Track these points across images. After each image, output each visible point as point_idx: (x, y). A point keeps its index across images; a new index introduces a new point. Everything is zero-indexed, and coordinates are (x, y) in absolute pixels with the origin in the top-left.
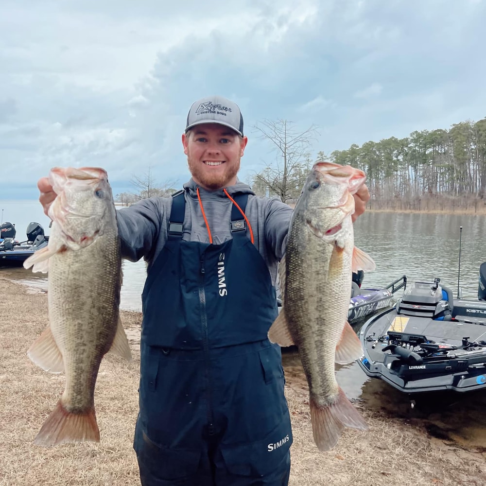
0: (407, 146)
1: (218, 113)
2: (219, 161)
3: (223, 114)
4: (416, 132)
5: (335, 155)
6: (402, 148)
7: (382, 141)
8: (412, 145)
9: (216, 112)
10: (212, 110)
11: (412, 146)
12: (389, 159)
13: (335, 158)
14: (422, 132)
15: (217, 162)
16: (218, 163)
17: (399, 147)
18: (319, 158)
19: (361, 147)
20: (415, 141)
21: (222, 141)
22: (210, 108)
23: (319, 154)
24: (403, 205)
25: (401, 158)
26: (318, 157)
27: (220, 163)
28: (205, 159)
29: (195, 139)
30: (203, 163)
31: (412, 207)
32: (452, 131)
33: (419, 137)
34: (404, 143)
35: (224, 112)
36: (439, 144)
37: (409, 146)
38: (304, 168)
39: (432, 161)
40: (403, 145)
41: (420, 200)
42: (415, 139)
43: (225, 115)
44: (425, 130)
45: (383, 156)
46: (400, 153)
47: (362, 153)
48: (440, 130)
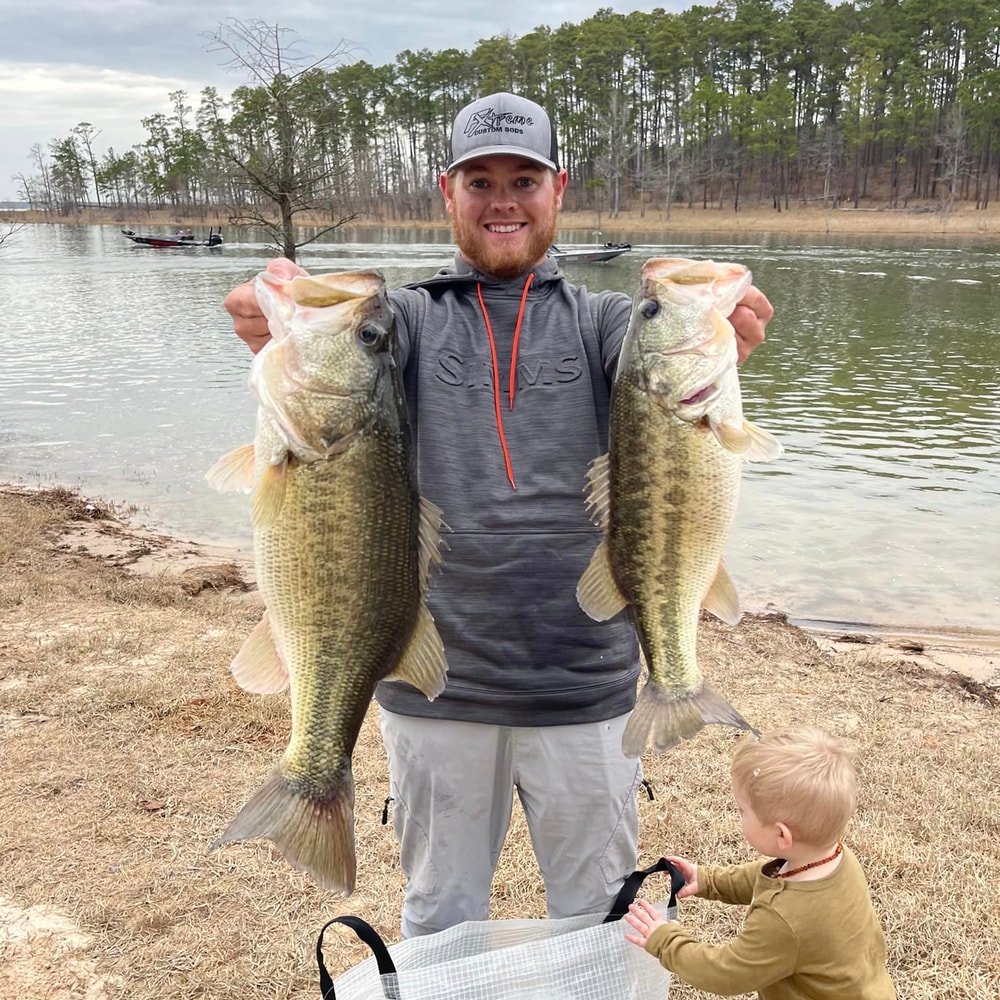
0: (391, 84)
1: (507, 129)
2: (515, 224)
3: (516, 131)
4: (408, 52)
5: (241, 97)
6: (383, 86)
7: (341, 70)
8: (401, 80)
9: (503, 129)
10: (495, 125)
11: (403, 83)
12: (358, 110)
13: (242, 104)
14: (421, 54)
15: (511, 224)
16: (514, 228)
17: (375, 84)
18: (206, 104)
19: (296, 80)
20: (407, 72)
21: (519, 184)
22: (490, 122)
23: (204, 93)
24: (397, 212)
25: (381, 108)
26: (204, 101)
27: (518, 226)
28: (488, 221)
29: (468, 181)
30: (484, 229)
31: (414, 216)
32: (477, 54)
33: (415, 64)
34: (385, 75)
35: (518, 126)
36: (455, 81)
37: (396, 82)
38: (174, 127)
39: (440, 116)
40: (383, 80)
41: (430, 200)
42: (406, 69)
43: (521, 132)
44: (425, 50)
45: (346, 103)
46: (379, 97)
47: (300, 95)
48: (455, 52)
